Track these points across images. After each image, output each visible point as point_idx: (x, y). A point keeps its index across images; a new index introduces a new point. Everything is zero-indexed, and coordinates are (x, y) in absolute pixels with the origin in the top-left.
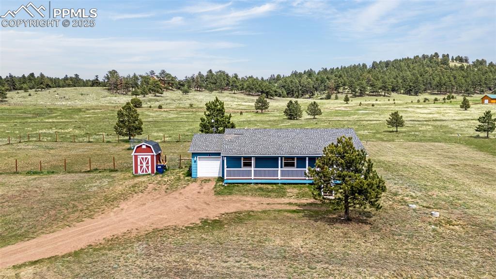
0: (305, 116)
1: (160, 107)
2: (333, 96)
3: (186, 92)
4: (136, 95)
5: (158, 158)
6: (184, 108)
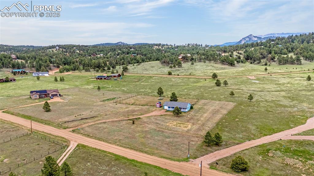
1: (178, 75)
3: (193, 64)
4: (171, 68)
5: (160, 105)
6: (187, 75)
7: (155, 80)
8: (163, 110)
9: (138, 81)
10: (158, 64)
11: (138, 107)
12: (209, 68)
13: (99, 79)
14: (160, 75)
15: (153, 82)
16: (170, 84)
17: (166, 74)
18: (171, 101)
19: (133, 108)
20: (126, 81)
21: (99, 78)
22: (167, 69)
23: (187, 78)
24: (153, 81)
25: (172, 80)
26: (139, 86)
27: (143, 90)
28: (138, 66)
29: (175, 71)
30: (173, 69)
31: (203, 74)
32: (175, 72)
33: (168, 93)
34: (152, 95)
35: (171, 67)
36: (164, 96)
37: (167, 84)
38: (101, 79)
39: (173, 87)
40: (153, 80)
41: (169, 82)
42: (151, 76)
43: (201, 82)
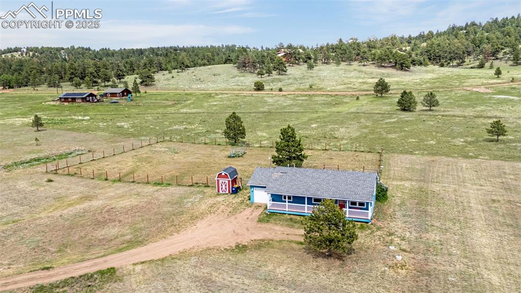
0: (419, 107)
1: (281, 90)
2: (487, 65)
3: (311, 67)
4: (262, 75)
5: (234, 181)
6: (303, 90)
7: (220, 101)
8: (249, 210)
9: (173, 105)
10: (230, 69)
11: (138, 194)
12: (352, 74)
13: (69, 102)
14: (234, 90)
15: (216, 105)
16: (261, 110)
17: (249, 89)
18: (278, 162)
19: (111, 198)
20: (140, 104)
21: (68, 98)
22: (250, 79)
23: (306, 95)
24: (215, 103)
25: (266, 102)
26: (173, 116)
27: (182, 127)
28: (180, 74)
29: (272, 82)
30: (266, 77)
31: (342, 86)
32: (271, 84)
33: (260, 134)
34: (207, 141)
35: (260, 74)
36: (248, 145)
37: (254, 110)
38: (74, 100)
39: (273, 117)
40: (215, 101)
41: (259, 105)
42: (210, 94)
43: (346, 103)
